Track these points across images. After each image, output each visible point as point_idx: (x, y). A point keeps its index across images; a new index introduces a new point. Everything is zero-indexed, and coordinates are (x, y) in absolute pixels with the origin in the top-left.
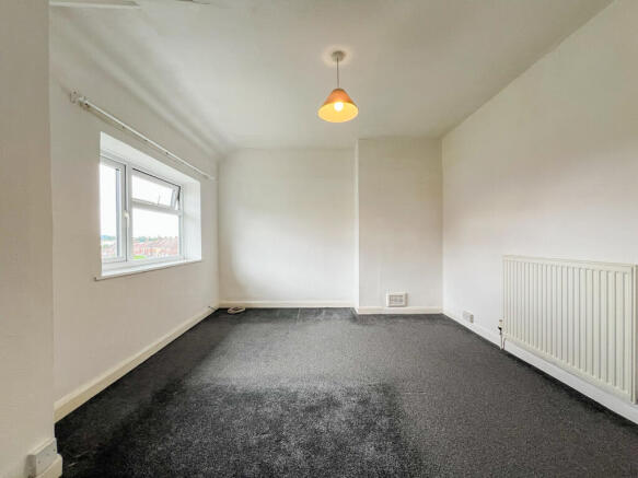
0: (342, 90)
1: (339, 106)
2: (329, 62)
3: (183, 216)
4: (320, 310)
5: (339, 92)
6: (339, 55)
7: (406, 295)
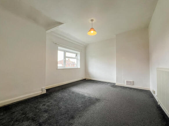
0: (93, 28)
1: (92, 32)
2: (91, 22)
3: (77, 59)
4: (106, 82)
5: (92, 29)
6: (92, 20)
7: (133, 82)
